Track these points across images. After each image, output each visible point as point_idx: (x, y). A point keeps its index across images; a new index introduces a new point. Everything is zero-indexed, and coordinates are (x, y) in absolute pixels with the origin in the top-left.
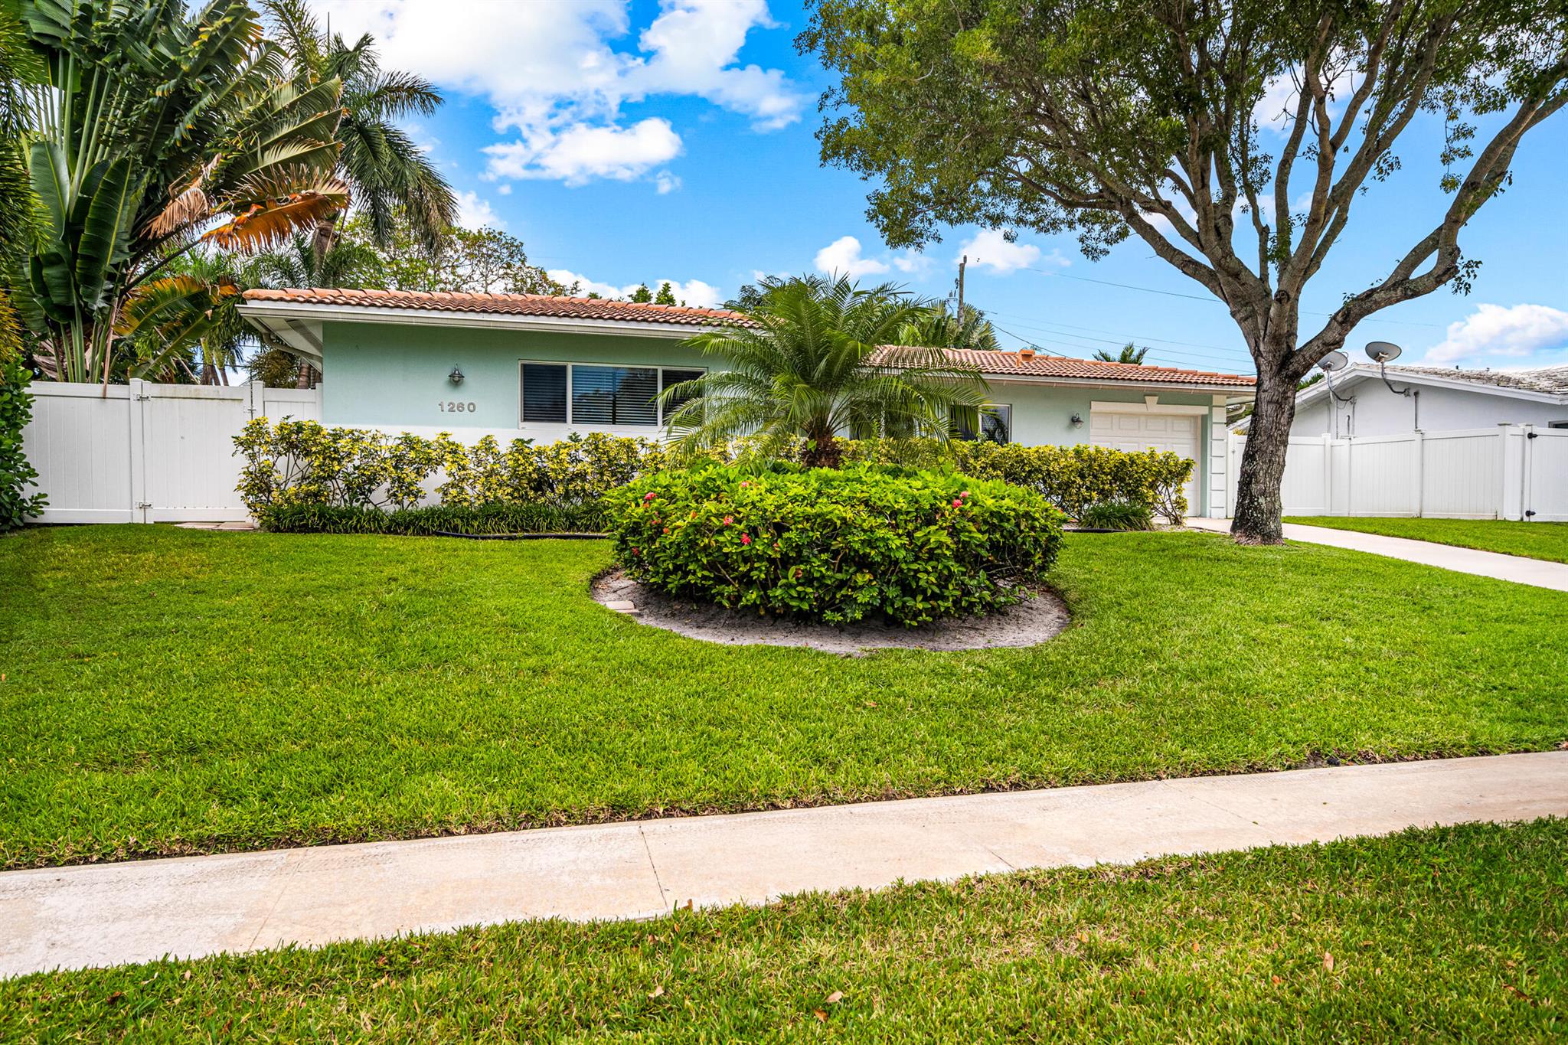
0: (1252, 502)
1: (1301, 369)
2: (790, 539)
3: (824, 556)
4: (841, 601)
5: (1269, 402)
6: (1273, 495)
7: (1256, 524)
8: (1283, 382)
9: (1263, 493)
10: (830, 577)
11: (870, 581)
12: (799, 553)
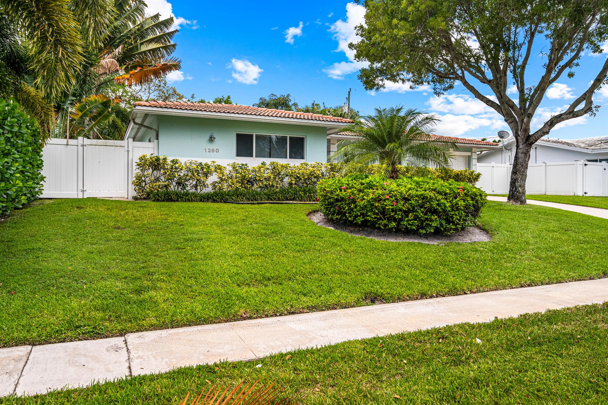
0: (516, 189)
1: (534, 141)
2: (411, 203)
3: (422, 210)
4: (426, 226)
5: (522, 153)
6: (523, 187)
7: (518, 197)
8: (527, 146)
9: (520, 186)
10: (423, 217)
11: (436, 218)
12: (414, 208)
